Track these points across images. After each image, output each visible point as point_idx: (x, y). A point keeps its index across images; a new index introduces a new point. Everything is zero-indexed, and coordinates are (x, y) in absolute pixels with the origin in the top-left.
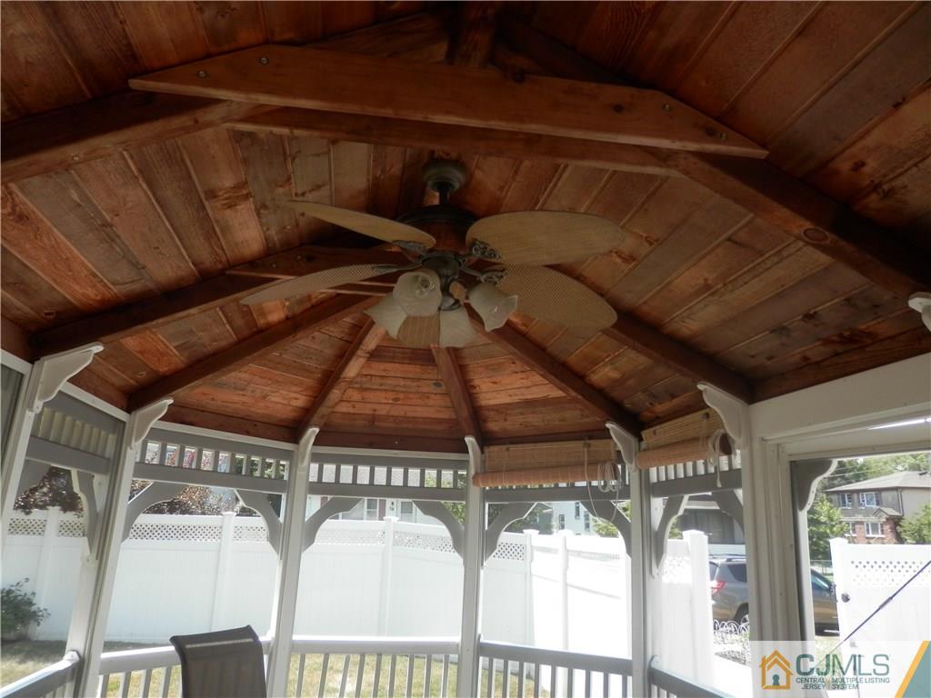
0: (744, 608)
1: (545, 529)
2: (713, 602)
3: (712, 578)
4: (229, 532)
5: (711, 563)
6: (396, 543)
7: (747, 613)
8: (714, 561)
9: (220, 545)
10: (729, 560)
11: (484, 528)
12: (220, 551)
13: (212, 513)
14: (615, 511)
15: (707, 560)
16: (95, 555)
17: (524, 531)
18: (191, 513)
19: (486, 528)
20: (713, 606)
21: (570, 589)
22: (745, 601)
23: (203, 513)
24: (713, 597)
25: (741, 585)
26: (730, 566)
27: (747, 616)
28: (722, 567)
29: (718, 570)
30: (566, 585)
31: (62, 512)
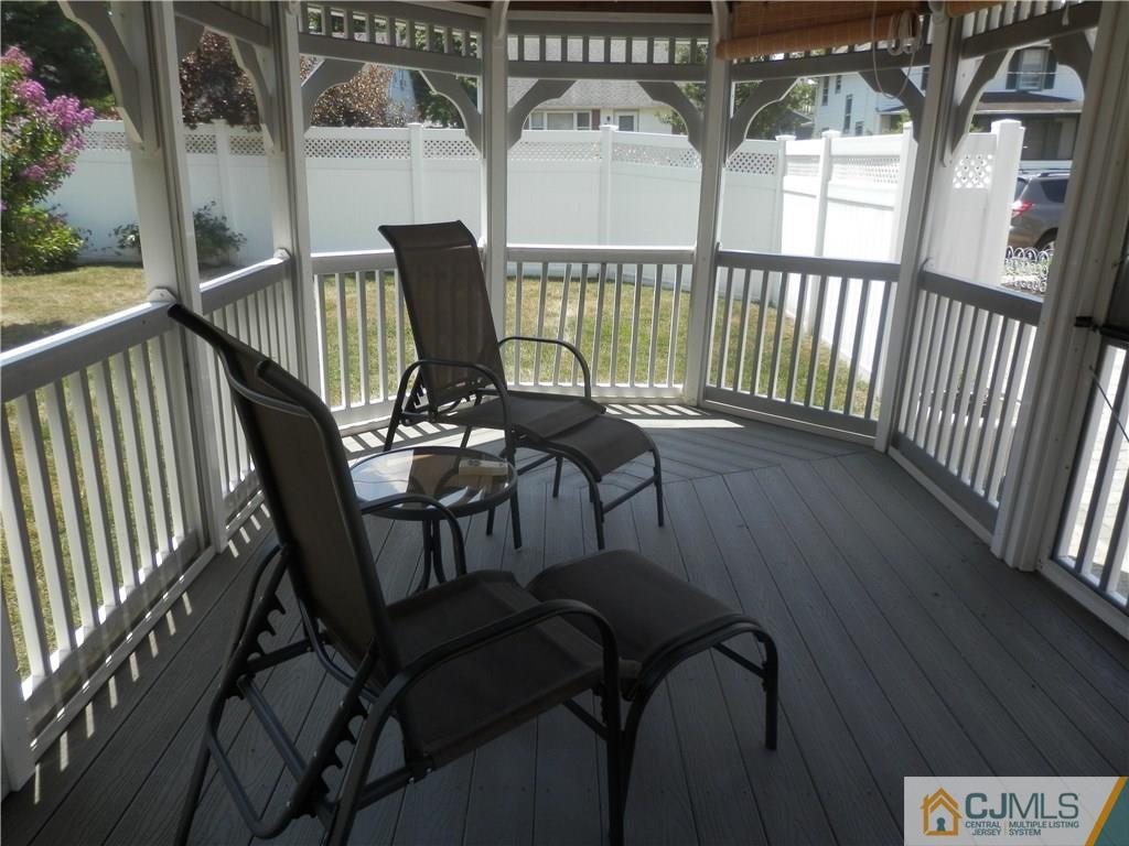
0: (1051, 234)
1: (805, 133)
2: (1011, 227)
3: (1016, 198)
4: (418, 147)
5: (1020, 179)
6: (614, 158)
7: (1054, 239)
8: (1024, 177)
9: (411, 161)
10: (1045, 175)
11: (729, 115)
12: (411, 170)
13: (396, 125)
14: (906, 81)
15: (1016, 175)
16: (279, 148)
17: (777, 137)
18: (372, 126)
19: (732, 115)
20: (1011, 232)
21: (830, 204)
22: (1054, 226)
23: (385, 125)
24: (1013, 222)
25: (1054, 206)
26: (1044, 184)
27: (1052, 244)
28: (1034, 184)
29: (1026, 188)
30: (825, 199)
31: (228, 126)
